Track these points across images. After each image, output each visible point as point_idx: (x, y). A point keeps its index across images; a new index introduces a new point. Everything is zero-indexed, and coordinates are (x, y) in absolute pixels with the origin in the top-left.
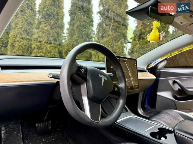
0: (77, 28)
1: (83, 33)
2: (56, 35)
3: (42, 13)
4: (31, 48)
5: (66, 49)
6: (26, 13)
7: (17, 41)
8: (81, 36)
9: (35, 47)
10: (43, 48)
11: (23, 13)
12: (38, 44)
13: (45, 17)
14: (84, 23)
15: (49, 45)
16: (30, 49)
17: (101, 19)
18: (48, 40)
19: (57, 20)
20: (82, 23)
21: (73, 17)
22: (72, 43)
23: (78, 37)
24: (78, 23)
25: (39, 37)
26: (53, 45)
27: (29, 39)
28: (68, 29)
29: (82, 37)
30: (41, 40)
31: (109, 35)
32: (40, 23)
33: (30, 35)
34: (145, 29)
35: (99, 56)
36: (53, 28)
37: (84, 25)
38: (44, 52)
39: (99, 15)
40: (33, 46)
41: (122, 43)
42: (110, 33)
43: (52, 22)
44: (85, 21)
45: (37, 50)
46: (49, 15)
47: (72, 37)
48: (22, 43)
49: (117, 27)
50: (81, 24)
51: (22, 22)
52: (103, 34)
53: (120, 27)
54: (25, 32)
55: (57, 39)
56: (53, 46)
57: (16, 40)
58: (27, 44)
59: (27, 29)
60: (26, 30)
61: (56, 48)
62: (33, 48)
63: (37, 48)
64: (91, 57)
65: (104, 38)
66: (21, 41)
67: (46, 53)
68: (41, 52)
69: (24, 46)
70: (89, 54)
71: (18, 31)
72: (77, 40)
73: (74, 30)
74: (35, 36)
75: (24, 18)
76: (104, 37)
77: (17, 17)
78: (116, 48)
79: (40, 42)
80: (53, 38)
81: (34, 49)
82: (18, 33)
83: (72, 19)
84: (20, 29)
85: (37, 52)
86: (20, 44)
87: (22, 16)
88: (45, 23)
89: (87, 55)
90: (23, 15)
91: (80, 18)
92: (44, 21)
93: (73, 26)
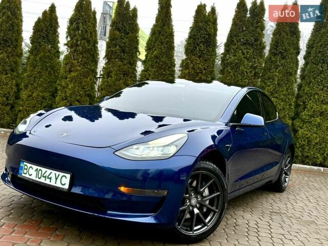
0: (40, 59)
1: (48, 65)
2: (13, 64)
5: (26, 82)
8: (45, 68)
15: (5, 76)
17: (69, 51)
18: (4, 70)
19: (16, 47)
21: (35, 46)
23: (42, 69)
24: (42, 54)
26: (9, 75)
29: (47, 69)
31: (77, 70)
34: (113, 68)
35: (66, 91)
36: (10, 55)
37: (48, 56)
39: (66, 47)
41: (91, 80)
42: (79, 68)
43: (9, 49)
44: (49, 52)
46: (6, 41)
47: (35, 68)
49: (86, 63)
50: (45, 55)
52: (70, 69)
53: (88, 63)
55: (15, 69)
56: (9, 77)
61: (13, 79)
64: (56, 92)
65: (72, 73)
70: (54, 89)
72: (40, 72)
73: (36, 61)
76: (71, 71)
78: (84, 84)
80: (10, 67)
89: (51, 90)
93: (36, 55)
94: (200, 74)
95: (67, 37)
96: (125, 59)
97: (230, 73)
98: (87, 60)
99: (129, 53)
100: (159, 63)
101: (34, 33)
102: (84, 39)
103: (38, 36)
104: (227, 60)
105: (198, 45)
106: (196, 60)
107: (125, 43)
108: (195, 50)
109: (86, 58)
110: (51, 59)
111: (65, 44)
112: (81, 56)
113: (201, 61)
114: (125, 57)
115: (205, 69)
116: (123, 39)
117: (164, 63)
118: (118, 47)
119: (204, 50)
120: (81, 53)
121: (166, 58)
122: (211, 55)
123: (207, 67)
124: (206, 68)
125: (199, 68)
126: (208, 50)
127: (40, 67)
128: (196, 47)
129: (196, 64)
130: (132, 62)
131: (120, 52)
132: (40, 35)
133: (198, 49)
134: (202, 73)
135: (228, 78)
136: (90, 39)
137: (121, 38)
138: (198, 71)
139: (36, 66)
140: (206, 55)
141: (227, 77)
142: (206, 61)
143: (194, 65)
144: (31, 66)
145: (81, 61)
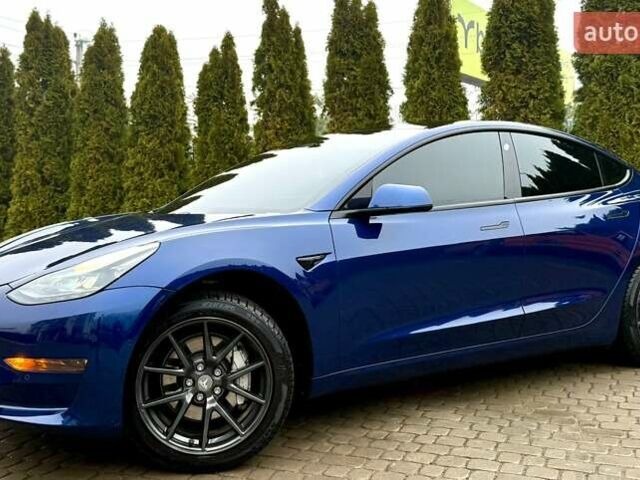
0: (212, 138)
1: (227, 147)
2: (171, 157)
3: (140, 113)
4: (122, 188)
6: (105, 115)
7: (91, 178)
8: (223, 155)
9: (129, 187)
10: (146, 188)
11: (97, 115)
12: (136, 179)
13: (147, 123)
14: (226, 127)
15: (159, 180)
16: (118, 191)
17: (262, 114)
18: (156, 169)
19: (172, 125)
20: (222, 128)
22: (205, 170)
23: (217, 156)
24: (213, 129)
25: (137, 164)
26: (167, 177)
27: (114, 170)
28: (195, 141)
29: (225, 156)
30: (142, 170)
32: (136, 134)
33: (116, 159)
36: (164, 141)
37: (226, 131)
38: (150, 195)
39: (255, 107)
40: (125, 185)
43: (162, 131)
44: (227, 123)
45: (135, 192)
46: (154, 118)
47: (205, 157)
48: (101, 180)
49: (289, 131)
50: (219, 130)
51: (98, 136)
53: (293, 130)
54: (105, 155)
55: (175, 164)
56: (167, 181)
57: (88, 175)
58: (112, 182)
59: (111, 150)
60: (107, 152)
61: (173, 183)
62: (125, 189)
63: (135, 189)
66: (98, 176)
67: (153, 197)
68: (142, 197)
69: (107, 186)
71: (91, 155)
73: (207, 144)
74: (129, 163)
75: (101, 125)
77: (87, 124)
79: (140, 174)
80: (166, 163)
81: (128, 191)
82: (91, 158)
83: (203, 121)
84: (94, 151)
85: (135, 197)
86: (97, 183)
87: (97, 122)
88: (148, 134)
90: (99, 120)
91: (218, 118)
92: (145, 131)
93: (206, 134)
94: (522, 110)
95: (254, 89)
96: (360, 109)
97: (596, 94)
98: (290, 125)
99: (366, 95)
100: (427, 103)
101: (199, 93)
102: (281, 86)
103: (206, 98)
104: (587, 65)
105: (508, 46)
106: (507, 80)
107: (355, 77)
108: (502, 59)
109: (287, 121)
110: (231, 135)
111: (252, 103)
112: (279, 120)
113: (521, 81)
114: (358, 105)
115: (532, 96)
116: (352, 69)
117: (440, 101)
118: (343, 89)
119: (524, 56)
120: (279, 114)
121: (442, 90)
122: (541, 64)
123: (538, 90)
124: (534, 93)
125: (517, 97)
126: (534, 53)
127: (213, 154)
128: (504, 53)
129: (509, 89)
130: (372, 112)
131: (350, 98)
132: (208, 96)
133: (508, 55)
134: (526, 107)
135: (592, 108)
136: (290, 83)
137: (348, 69)
138: (517, 105)
139: (208, 152)
140: (530, 65)
141: (591, 103)
142: (534, 77)
143: (505, 94)
144: (199, 155)
145: (281, 128)
